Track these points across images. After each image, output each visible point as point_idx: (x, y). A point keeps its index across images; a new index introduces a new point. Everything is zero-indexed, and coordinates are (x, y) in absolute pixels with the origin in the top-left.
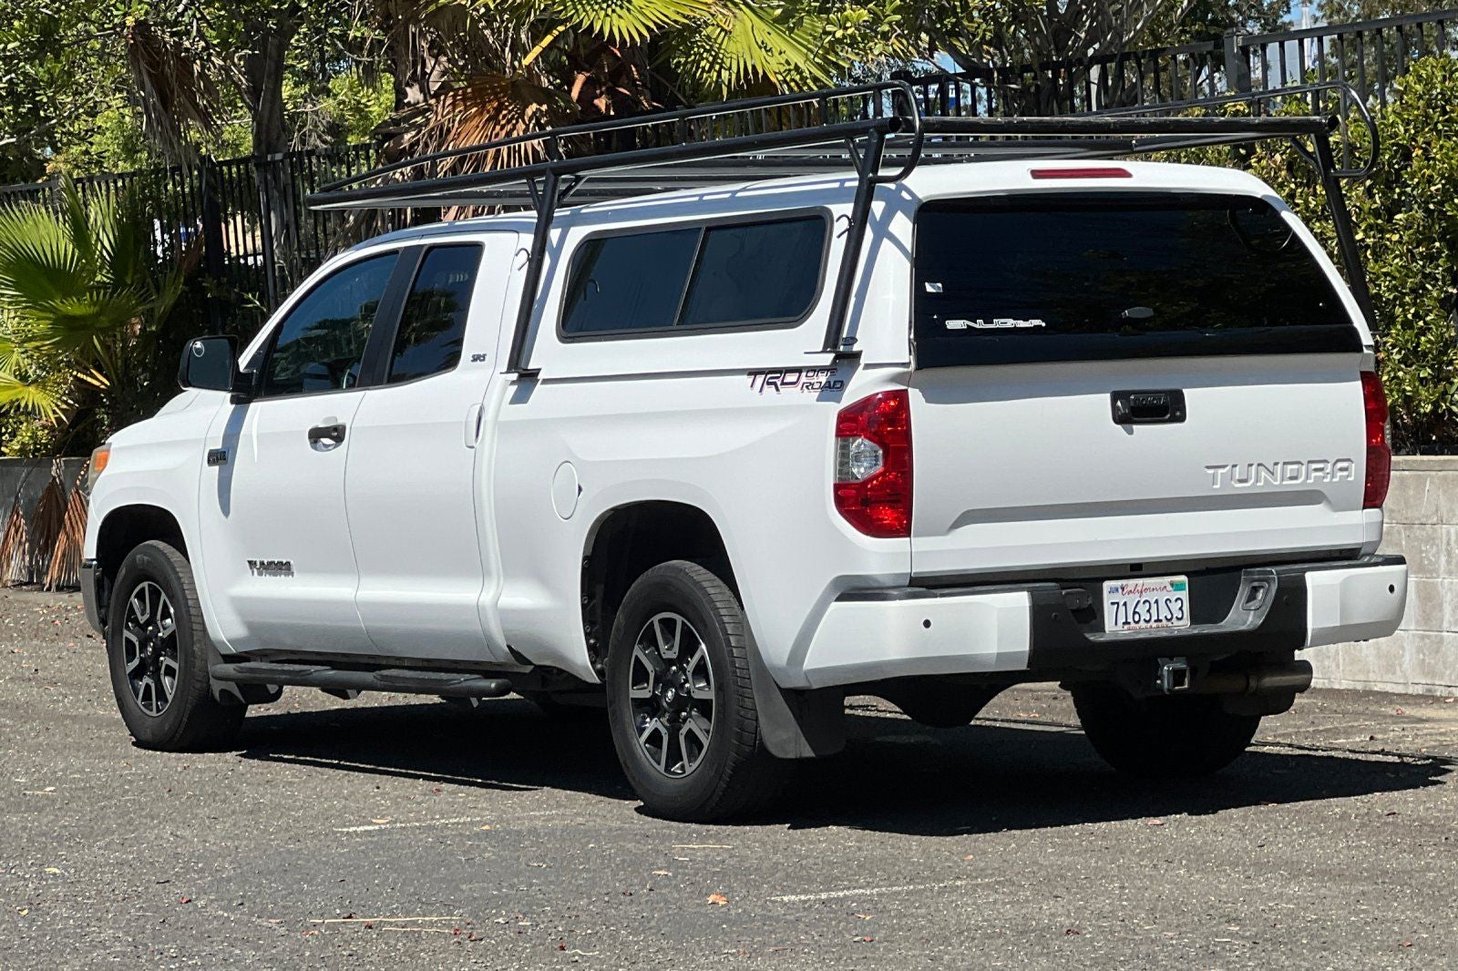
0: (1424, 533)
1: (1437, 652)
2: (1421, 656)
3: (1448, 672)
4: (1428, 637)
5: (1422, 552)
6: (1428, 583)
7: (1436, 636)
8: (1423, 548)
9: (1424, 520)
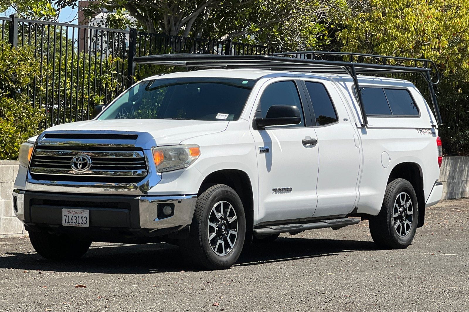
0: (8, 185)
1: (10, 223)
2: (4, 225)
3: (13, 229)
4: (7, 219)
5: (7, 191)
6: (8, 201)
7: (10, 218)
8: (7, 190)
9: (8, 181)
